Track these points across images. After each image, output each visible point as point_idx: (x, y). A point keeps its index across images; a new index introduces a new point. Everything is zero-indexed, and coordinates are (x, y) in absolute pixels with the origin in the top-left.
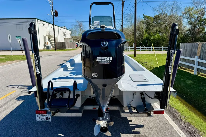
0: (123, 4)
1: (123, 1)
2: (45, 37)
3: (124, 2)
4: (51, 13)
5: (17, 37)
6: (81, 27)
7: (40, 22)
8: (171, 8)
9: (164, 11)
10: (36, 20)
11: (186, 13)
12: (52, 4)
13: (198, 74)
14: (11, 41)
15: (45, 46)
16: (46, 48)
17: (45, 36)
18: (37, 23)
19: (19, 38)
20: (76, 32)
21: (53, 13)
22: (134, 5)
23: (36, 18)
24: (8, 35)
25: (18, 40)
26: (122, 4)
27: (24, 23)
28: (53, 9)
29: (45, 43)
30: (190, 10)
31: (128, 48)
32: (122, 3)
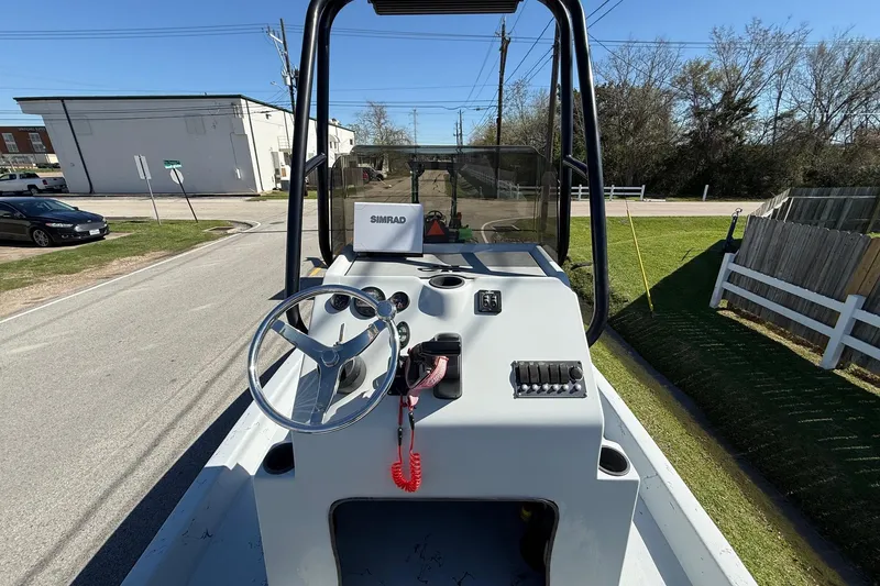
0: (504, 51)
1: (504, 39)
2: (274, 155)
3: (509, 42)
4: (285, 77)
5: (168, 163)
6: (382, 121)
7: (254, 107)
8: (649, 63)
9: (625, 72)
10: (243, 101)
11: (683, 81)
12: (286, 49)
13: (842, 368)
14: (149, 177)
15: (277, 180)
16: (279, 186)
17: (276, 150)
18: (245, 110)
19: (174, 166)
20: (367, 134)
21: (288, 79)
22: (552, 52)
23: (240, 97)
24: (137, 158)
25: (172, 174)
26: (502, 49)
27: (206, 112)
28: (288, 66)
29: (277, 171)
30: (697, 70)
31: (515, 190)
32: (500, 45)
